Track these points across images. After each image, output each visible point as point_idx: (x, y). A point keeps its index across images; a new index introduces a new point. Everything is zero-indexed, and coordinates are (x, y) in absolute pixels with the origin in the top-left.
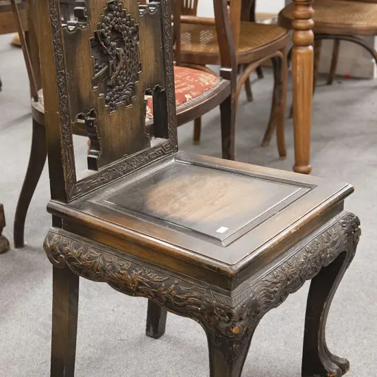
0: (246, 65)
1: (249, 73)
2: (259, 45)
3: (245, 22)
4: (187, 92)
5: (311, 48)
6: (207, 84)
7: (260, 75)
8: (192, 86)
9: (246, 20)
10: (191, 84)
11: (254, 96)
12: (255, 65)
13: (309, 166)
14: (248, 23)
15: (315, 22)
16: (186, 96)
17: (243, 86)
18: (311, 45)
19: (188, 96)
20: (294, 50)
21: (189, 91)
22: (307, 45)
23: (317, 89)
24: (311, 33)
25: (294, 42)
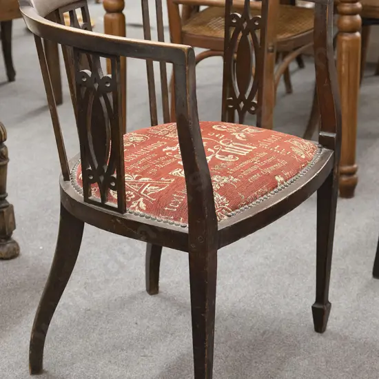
0: (286, 54)
1: (289, 63)
2: (300, 32)
3: (285, 6)
4: (278, 172)
5: (358, 34)
6: (303, 157)
7: (301, 65)
8: (284, 163)
9: (287, 4)
10: (282, 158)
11: (294, 88)
12: (296, 53)
13: (355, 166)
14: (289, 6)
15: (363, 6)
16: (277, 178)
17: (282, 77)
18: (359, 31)
19: (279, 179)
20: (339, 36)
21: (280, 170)
22: (353, 31)
23: (364, 80)
24: (358, 17)
25: (339, 28)
